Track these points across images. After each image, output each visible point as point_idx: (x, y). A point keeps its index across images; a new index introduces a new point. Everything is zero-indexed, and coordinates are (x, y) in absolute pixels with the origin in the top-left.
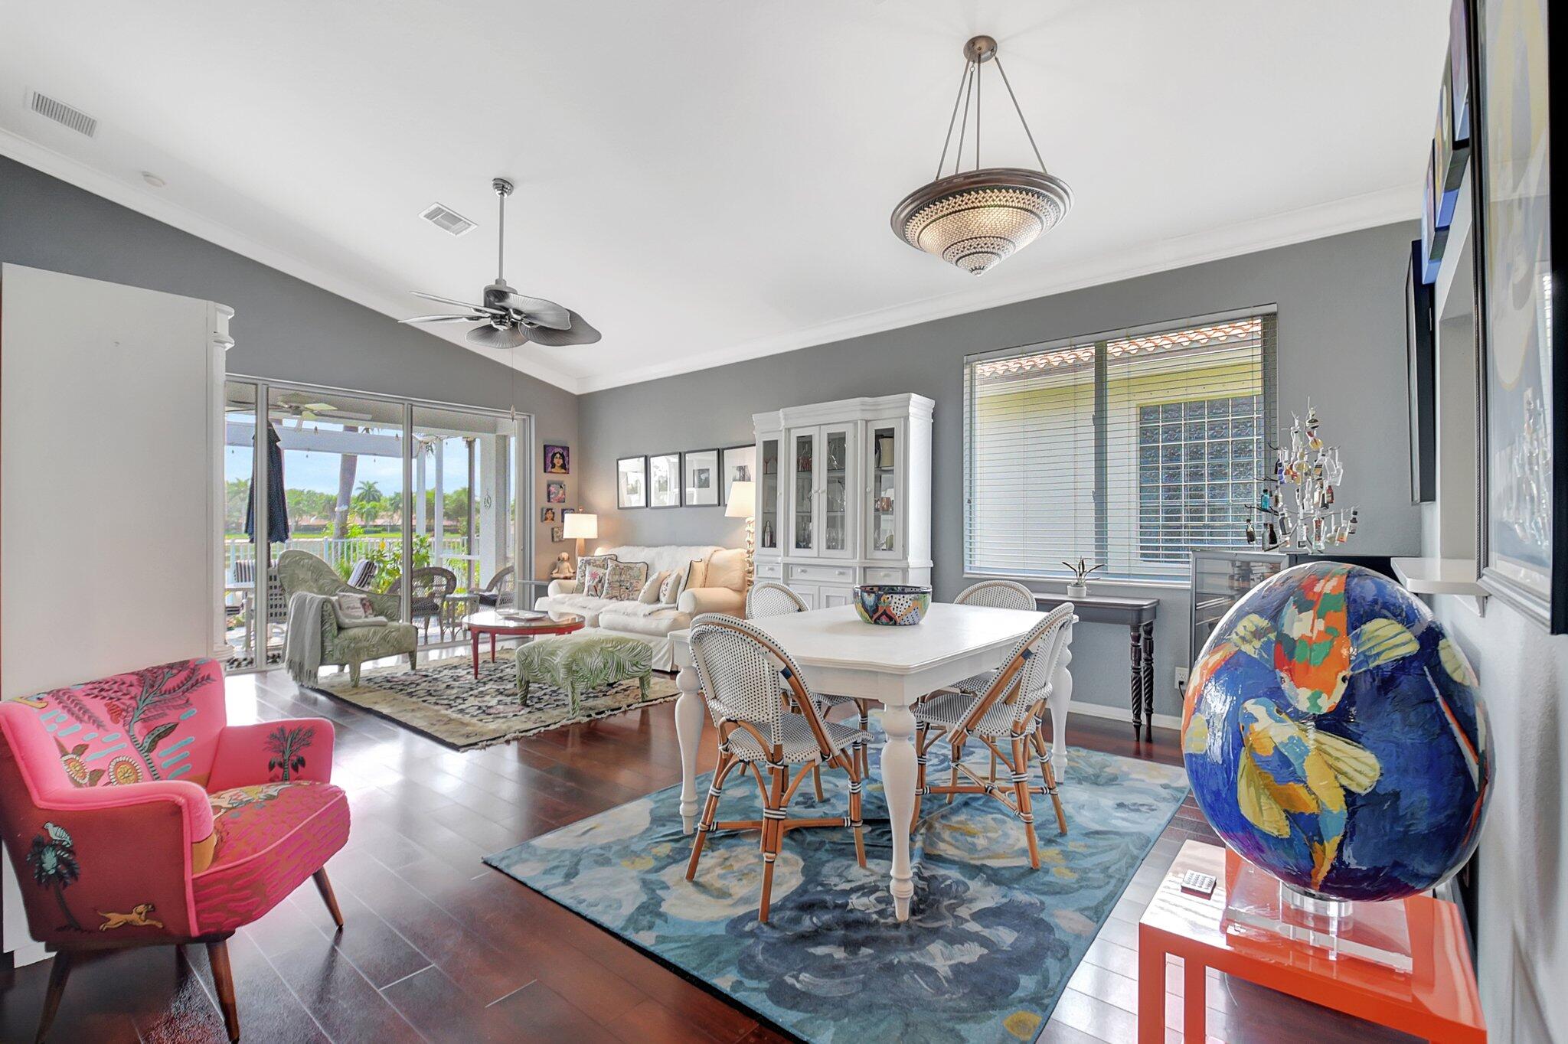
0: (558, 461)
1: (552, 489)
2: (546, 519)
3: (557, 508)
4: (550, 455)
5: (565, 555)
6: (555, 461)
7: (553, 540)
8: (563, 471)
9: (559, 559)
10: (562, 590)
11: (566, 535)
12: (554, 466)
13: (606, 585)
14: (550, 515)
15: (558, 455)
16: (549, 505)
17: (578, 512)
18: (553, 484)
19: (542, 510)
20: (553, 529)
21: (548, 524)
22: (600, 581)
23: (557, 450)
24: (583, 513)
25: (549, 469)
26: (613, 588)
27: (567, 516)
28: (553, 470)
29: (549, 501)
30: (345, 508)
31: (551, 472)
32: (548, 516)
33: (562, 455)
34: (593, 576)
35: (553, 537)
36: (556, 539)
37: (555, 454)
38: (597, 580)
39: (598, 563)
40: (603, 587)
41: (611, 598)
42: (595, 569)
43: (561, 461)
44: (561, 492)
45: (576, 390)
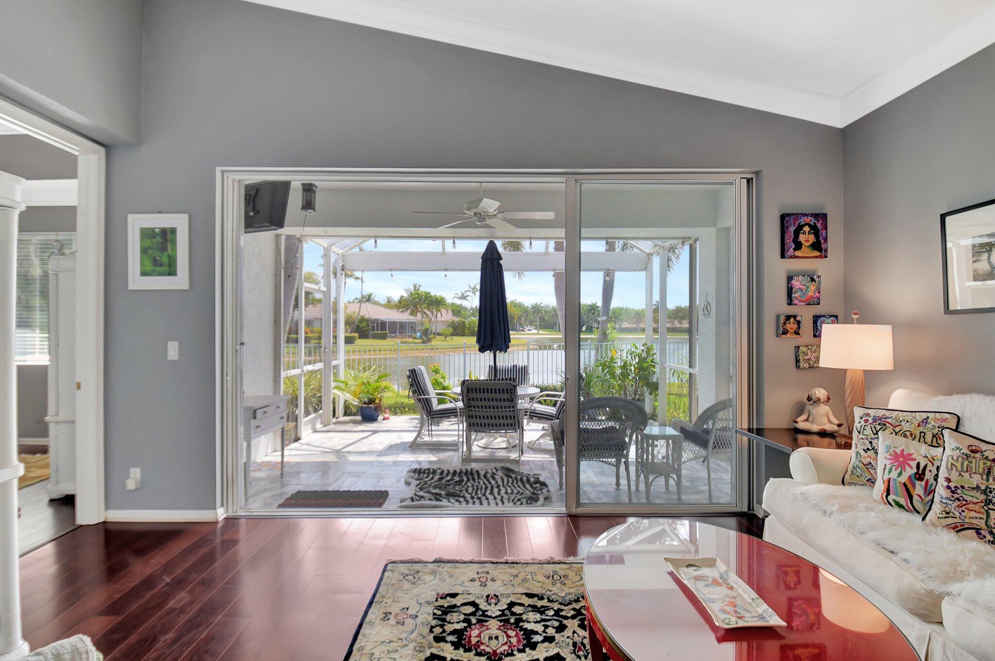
0: (806, 238)
1: (795, 283)
2: (785, 332)
3: (805, 314)
4: (792, 229)
5: (820, 393)
6: (802, 238)
7: (798, 367)
8: (817, 253)
9: (809, 399)
10: (823, 473)
11: (825, 361)
12: (798, 246)
13: (941, 491)
14: (791, 326)
15: (807, 229)
16: (791, 310)
17: (851, 322)
18: (798, 275)
19: (778, 317)
20: (797, 348)
21: (790, 341)
22: (920, 475)
23: (803, 220)
24: (860, 322)
25: (791, 252)
26: (963, 503)
27: (827, 329)
28: (797, 253)
29: (790, 302)
30: (605, 318)
31: (795, 257)
32: (788, 326)
33: (814, 228)
34: (900, 459)
35: (797, 361)
36: (803, 364)
37: (800, 228)
38: (910, 471)
39: (906, 427)
40: (930, 491)
41: (959, 529)
42: (902, 444)
43: (812, 238)
44: (812, 287)
45: (839, 120)
